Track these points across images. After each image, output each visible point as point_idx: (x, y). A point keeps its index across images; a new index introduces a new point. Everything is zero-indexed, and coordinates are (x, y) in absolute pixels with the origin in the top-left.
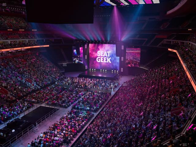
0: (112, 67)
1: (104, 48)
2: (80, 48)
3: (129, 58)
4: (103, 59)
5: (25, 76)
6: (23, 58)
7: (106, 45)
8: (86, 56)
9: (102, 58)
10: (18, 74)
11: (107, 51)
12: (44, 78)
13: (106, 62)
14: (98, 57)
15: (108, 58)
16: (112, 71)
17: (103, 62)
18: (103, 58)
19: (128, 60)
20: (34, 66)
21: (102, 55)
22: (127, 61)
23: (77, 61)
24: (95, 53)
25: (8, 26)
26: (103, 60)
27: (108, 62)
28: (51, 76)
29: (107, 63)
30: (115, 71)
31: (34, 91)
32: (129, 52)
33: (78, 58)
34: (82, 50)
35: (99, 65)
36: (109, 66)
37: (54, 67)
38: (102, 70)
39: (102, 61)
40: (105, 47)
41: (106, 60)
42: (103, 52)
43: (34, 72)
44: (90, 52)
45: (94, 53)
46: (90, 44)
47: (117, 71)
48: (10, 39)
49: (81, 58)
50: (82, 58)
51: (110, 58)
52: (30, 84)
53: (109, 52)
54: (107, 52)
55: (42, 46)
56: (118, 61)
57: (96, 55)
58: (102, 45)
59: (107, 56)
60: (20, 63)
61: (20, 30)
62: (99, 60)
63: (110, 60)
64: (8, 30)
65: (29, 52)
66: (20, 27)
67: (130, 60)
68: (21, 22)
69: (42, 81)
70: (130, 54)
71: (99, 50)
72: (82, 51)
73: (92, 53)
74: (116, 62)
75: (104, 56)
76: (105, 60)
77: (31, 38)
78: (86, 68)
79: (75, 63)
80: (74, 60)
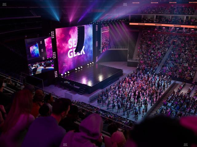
2: (46, 40)
9: (74, 50)
14: (69, 49)
16: (88, 65)
17: (76, 55)
23: (40, 69)
27: (82, 54)
29: (81, 55)
33: (44, 61)
34: (48, 43)
35: (72, 63)
36: (83, 59)
44: (57, 43)
45: (63, 45)
49: (49, 60)
51: (84, 47)
56: (92, 49)
57: (66, 48)
58: (74, 28)
62: (71, 55)
63: (84, 50)
71: (70, 37)
73: (61, 46)
74: (90, 51)
78: (56, 76)
79: (36, 73)
80: (34, 68)
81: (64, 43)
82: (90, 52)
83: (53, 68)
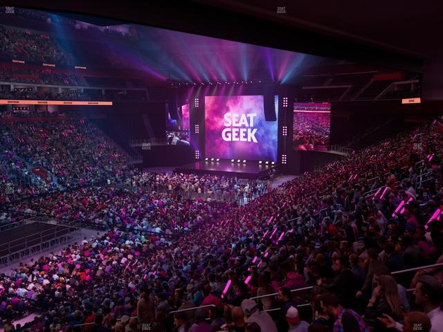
0: (259, 153)
1: (239, 104)
2: (183, 107)
3: (301, 127)
4: (238, 133)
5: (34, 162)
6: (43, 127)
7: (246, 98)
8: (197, 127)
9: (234, 130)
10: (15, 156)
11: (248, 112)
12: (82, 170)
13: (245, 140)
14: (225, 127)
15: (249, 130)
16: (260, 162)
17: (237, 139)
18: (237, 130)
19: (300, 134)
20: (65, 144)
21: (237, 123)
22: (296, 137)
23: (176, 139)
24: (219, 119)
25: (16, 54)
26: (237, 135)
27: (249, 140)
28: (102, 168)
29: (247, 142)
30: (267, 163)
31: (43, 195)
32: (302, 113)
33: (179, 131)
34: (187, 110)
35: (228, 149)
36: (253, 149)
37: (117, 150)
38: (236, 161)
39: (236, 137)
40: (242, 104)
41: (244, 135)
42: (238, 115)
43: (61, 155)
44: (206, 115)
45: (215, 119)
46: (206, 98)
47: (273, 163)
48: (16, 81)
49: (185, 131)
50: (187, 131)
51: (255, 130)
52: (39, 178)
53: (252, 116)
54: (248, 115)
55: (93, 103)
56: (275, 137)
57: (220, 124)
58: (236, 98)
59: (247, 125)
60: (32, 135)
61: (44, 65)
62: (227, 137)
63: (256, 135)
64: (14, 61)
65: (63, 115)
66: (45, 58)
67: (304, 133)
68: (51, 48)
69: (75, 176)
70: (305, 117)
71: (228, 110)
72: (188, 113)
73: (211, 120)
74: (270, 140)
75: (239, 125)
76: (242, 135)
77: (71, 84)
78: (197, 157)
79: (172, 143)
80: (170, 136)
81: (216, 116)
82: (270, 143)
83: (188, 143)
